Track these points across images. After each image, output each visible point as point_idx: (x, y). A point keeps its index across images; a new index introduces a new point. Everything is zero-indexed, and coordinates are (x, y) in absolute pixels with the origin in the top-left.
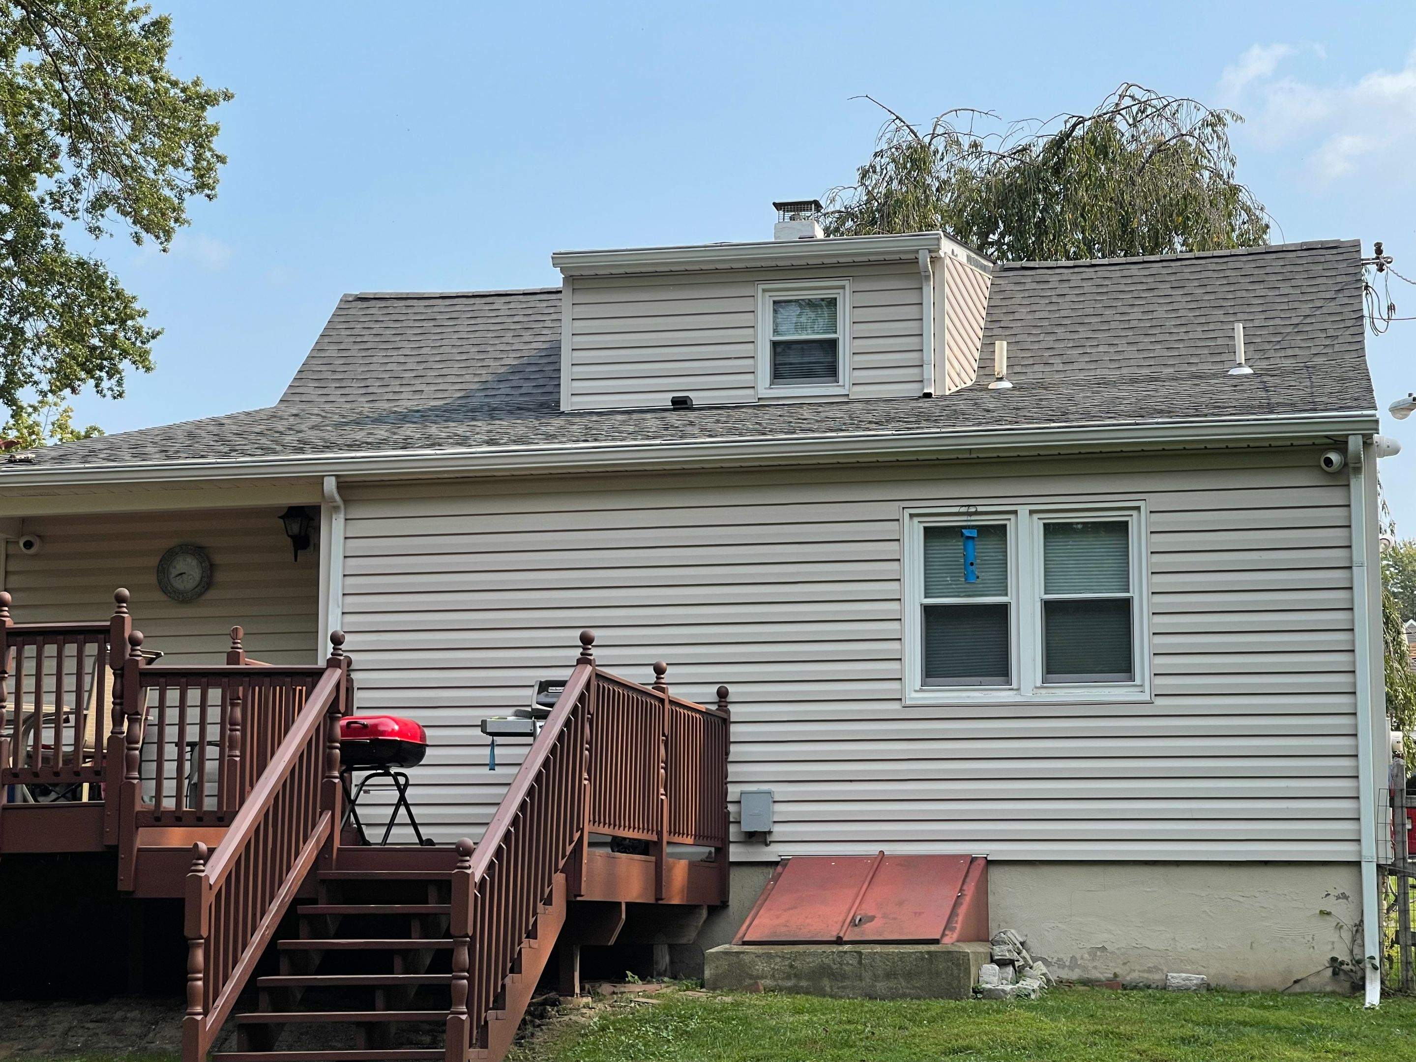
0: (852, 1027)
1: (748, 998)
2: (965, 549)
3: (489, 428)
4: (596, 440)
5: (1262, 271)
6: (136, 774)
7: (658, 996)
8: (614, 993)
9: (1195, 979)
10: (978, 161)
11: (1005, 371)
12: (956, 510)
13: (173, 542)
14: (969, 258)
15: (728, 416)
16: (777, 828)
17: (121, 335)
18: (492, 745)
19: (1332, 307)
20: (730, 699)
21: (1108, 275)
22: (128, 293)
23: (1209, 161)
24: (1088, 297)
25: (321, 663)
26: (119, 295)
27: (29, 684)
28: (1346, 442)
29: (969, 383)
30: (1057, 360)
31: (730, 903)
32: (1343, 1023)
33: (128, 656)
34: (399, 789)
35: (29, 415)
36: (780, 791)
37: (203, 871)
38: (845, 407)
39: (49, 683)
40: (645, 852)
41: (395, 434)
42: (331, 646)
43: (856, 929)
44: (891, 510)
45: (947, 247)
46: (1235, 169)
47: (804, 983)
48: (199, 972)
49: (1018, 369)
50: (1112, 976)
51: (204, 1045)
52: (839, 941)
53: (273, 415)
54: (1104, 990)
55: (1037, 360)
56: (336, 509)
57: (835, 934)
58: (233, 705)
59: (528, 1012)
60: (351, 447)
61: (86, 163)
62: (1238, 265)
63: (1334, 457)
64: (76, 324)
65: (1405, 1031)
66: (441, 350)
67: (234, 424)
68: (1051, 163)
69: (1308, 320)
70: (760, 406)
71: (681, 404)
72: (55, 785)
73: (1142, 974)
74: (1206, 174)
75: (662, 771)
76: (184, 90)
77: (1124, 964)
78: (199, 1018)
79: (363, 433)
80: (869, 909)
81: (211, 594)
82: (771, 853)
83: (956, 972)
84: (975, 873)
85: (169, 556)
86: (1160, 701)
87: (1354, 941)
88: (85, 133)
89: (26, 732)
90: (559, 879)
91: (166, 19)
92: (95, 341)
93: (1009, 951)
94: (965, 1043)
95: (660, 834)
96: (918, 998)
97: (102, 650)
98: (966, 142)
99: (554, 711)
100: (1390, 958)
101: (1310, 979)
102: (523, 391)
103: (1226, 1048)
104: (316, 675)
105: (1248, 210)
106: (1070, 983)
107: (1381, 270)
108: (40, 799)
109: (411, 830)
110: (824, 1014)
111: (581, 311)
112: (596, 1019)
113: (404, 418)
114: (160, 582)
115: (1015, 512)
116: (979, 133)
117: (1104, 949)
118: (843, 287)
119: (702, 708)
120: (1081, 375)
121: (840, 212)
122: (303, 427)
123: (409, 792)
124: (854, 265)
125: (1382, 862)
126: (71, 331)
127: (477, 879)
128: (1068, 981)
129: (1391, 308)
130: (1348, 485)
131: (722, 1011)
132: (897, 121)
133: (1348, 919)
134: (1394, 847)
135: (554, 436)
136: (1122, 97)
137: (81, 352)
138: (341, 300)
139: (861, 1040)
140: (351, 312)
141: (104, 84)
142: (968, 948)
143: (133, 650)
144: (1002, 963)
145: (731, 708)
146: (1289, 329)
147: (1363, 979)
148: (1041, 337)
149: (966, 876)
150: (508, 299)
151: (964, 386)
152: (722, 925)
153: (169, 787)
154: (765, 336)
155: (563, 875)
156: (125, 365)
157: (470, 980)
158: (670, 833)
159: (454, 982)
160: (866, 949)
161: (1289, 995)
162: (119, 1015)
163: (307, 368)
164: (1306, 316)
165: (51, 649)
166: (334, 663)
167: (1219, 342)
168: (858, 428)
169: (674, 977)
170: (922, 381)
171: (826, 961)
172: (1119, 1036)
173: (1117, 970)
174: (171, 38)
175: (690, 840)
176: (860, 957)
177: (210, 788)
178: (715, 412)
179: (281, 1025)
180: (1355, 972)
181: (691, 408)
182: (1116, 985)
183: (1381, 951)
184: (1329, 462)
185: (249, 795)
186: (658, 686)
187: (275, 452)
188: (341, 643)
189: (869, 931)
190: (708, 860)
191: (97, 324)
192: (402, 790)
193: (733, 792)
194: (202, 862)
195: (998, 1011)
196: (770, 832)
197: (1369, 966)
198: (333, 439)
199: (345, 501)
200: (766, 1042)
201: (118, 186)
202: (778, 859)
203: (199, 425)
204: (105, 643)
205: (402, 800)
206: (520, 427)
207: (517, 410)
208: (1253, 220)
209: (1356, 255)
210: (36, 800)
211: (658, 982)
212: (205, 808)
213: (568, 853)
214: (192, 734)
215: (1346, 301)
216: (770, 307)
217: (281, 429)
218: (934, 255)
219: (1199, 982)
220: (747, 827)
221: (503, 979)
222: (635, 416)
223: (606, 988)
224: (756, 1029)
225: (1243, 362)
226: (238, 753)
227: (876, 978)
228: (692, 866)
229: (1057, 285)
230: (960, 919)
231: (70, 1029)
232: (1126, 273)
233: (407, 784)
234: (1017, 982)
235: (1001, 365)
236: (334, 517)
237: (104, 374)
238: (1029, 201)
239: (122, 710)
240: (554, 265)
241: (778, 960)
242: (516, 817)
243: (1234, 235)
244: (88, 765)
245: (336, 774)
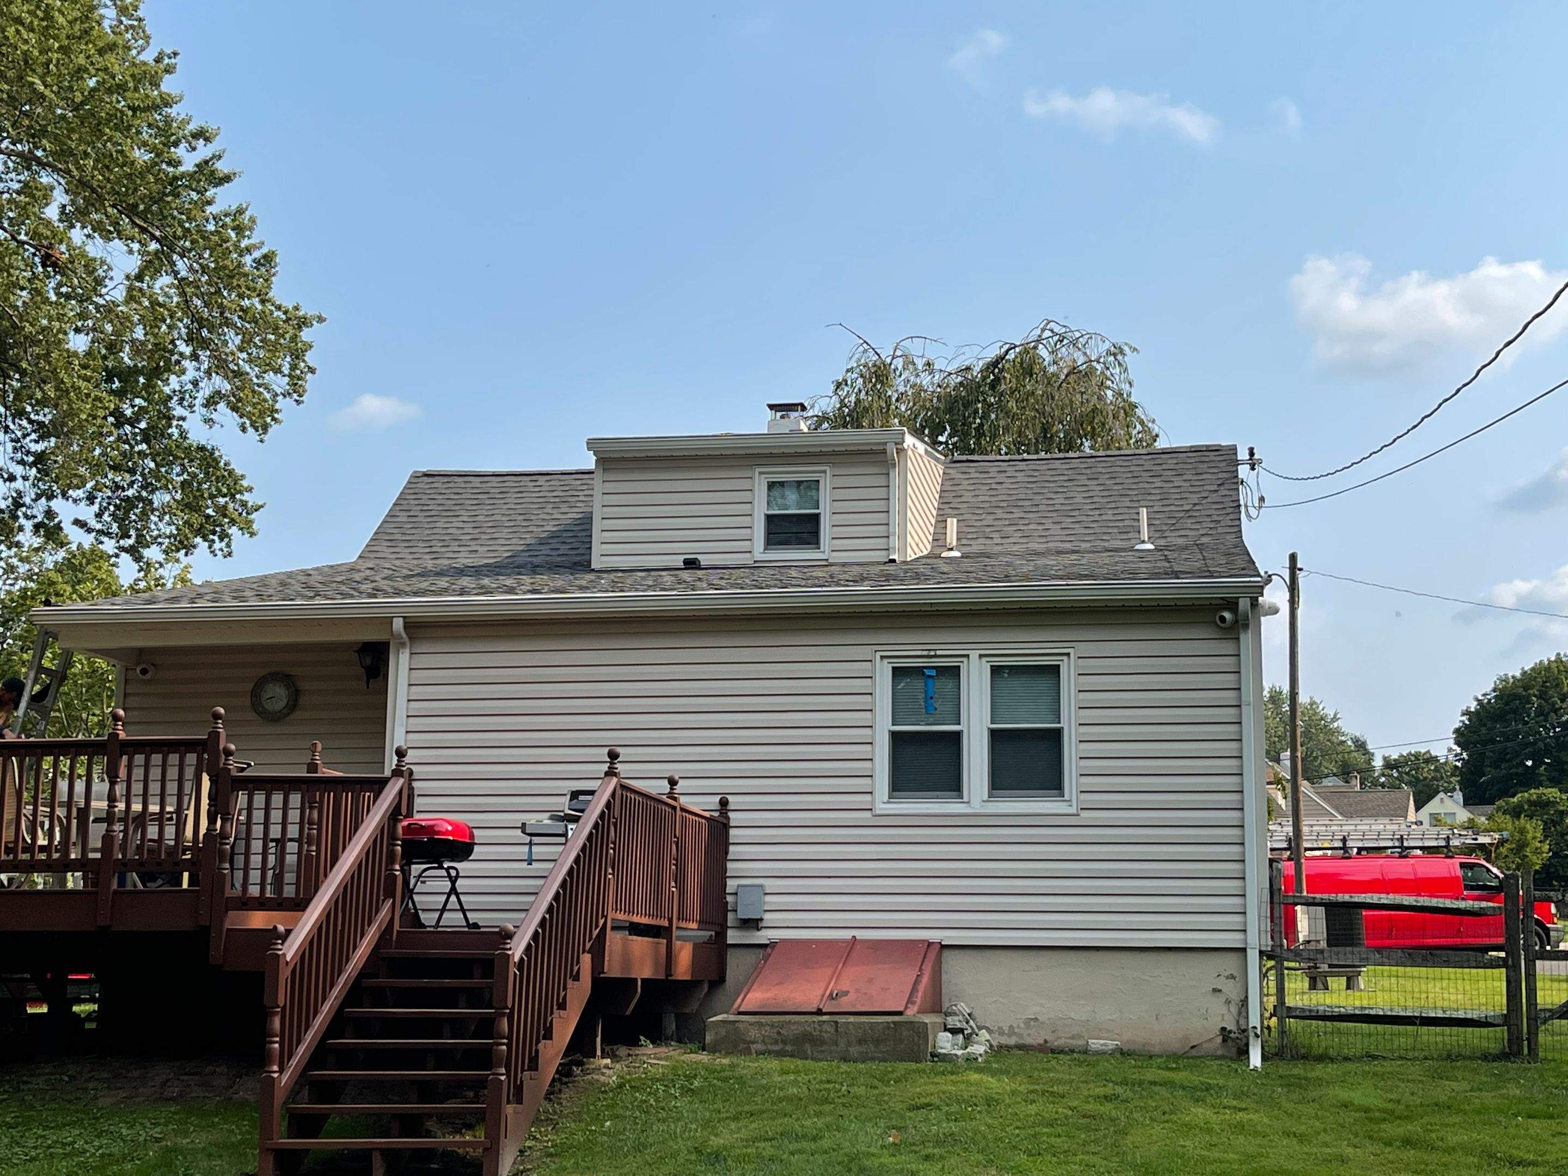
0: (831, 1086)
1: (741, 1061)
2: (926, 685)
3: (532, 581)
4: (622, 591)
5: (1159, 468)
6: (227, 866)
7: (666, 1059)
8: (629, 1055)
9: (1111, 1044)
10: (930, 377)
11: (954, 543)
12: (919, 653)
13: (263, 672)
14: (926, 451)
15: (731, 574)
16: (767, 916)
17: (231, 506)
18: (530, 844)
19: (1214, 497)
20: (729, 808)
21: (1037, 468)
22: (239, 472)
23: (1113, 383)
24: (1021, 485)
25: (387, 773)
26: (231, 473)
27: (137, 788)
28: (1237, 604)
29: (925, 552)
30: (996, 535)
31: (727, 978)
32: (1234, 1083)
33: (221, 765)
34: (451, 880)
35: (156, 569)
36: (770, 884)
37: (281, 950)
38: (826, 569)
39: (155, 788)
40: (657, 935)
41: (453, 584)
42: (395, 758)
43: (833, 1002)
44: (866, 652)
45: (910, 440)
46: (1133, 390)
47: (789, 1048)
48: (276, 1036)
49: (964, 542)
50: (1042, 1042)
51: (279, 1097)
52: (819, 1012)
53: (353, 569)
54: (1037, 1054)
55: (981, 535)
56: (403, 645)
57: (815, 1006)
58: (311, 808)
59: (557, 1072)
60: (415, 594)
61: (205, 366)
62: (1140, 462)
63: (1227, 615)
64: (195, 497)
65: (1285, 1090)
66: (493, 518)
67: (319, 574)
68: (988, 381)
69: (1197, 508)
70: (756, 567)
71: (691, 564)
72: (161, 873)
73: (1067, 1041)
74: (1109, 393)
75: (673, 867)
76: (285, 313)
77: (1053, 1032)
78: (276, 1075)
79: (426, 584)
80: (844, 985)
81: (294, 716)
82: (762, 937)
83: (916, 1038)
84: (932, 955)
85: (261, 683)
86: (1084, 814)
87: (1240, 1014)
88: (204, 344)
89: (135, 830)
90: (586, 959)
91: (273, 252)
92: (210, 511)
93: (960, 1021)
94: (927, 1101)
95: (670, 920)
96: (885, 1061)
97: (200, 760)
98: (920, 363)
99: (585, 816)
100: (1269, 1028)
101: (1205, 1046)
102: (560, 552)
103: (1142, 1104)
104: (383, 782)
105: (1142, 423)
106: (1008, 1048)
107: (1253, 469)
108: (148, 885)
109: (461, 915)
110: (806, 1075)
111: (610, 487)
112: (614, 1078)
113: (461, 572)
114: (253, 703)
115: (968, 656)
116: (930, 356)
117: (1036, 1019)
118: (825, 472)
119: (707, 814)
120: (1016, 548)
121: (817, 416)
122: (377, 578)
123: (459, 882)
124: (834, 453)
125: (1263, 949)
126: (190, 503)
127: (516, 959)
128: (1006, 1046)
129: (1262, 499)
130: (1238, 639)
131: (721, 1071)
132: (865, 345)
133: (1235, 996)
134: (1272, 938)
135: (588, 588)
136: (1043, 330)
137: (196, 520)
138: (411, 476)
139: (839, 1097)
140: (419, 485)
141: (221, 306)
142: (928, 1019)
143: (226, 760)
144: (954, 1031)
145: (731, 814)
146: (1182, 515)
147: (1247, 1045)
148: (983, 517)
149: (924, 957)
150: (549, 477)
151: (921, 554)
152: (720, 997)
153: (255, 876)
154: (761, 510)
155: (589, 955)
156: (233, 531)
157: (509, 1046)
158: (679, 919)
159: (495, 1047)
160: (842, 1019)
161: (1188, 1058)
162: (209, 1069)
163: (382, 530)
164: (1195, 505)
165: (156, 759)
166: (397, 773)
167: (1126, 523)
168: (838, 585)
169: (680, 1041)
170: (887, 549)
171: (808, 1029)
172: (1052, 1094)
173: (1047, 1038)
174: (277, 269)
175: (695, 926)
176: (837, 1027)
177: (289, 877)
178: (719, 571)
179: (345, 1081)
180: (1241, 1040)
181: (699, 568)
182: (1048, 1050)
183: (1262, 1023)
184: (1223, 619)
185: (323, 882)
186: (671, 795)
187: (352, 597)
188: (404, 756)
189: (845, 1004)
190: (709, 941)
191: (212, 497)
192: (453, 881)
193: (731, 885)
194: (280, 941)
195: (952, 1073)
196: (761, 920)
197: (1252, 1034)
198: (401, 588)
199: (411, 638)
200: (758, 1099)
201: (229, 387)
202: (768, 942)
203: (290, 575)
204: (203, 753)
205: (453, 890)
206: (559, 582)
207: (554, 568)
208: (1146, 430)
209: (1234, 457)
210: (144, 886)
211: (666, 1045)
212: (285, 895)
213: (594, 936)
214: (275, 832)
215: (1227, 493)
216: (765, 487)
217: (358, 579)
218: (899, 447)
219: (1114, 1047)
220: (742, 914)
221: (537, 1045)
222: (653, 573)
223: (622, 1051)
224: (750, 1087)
225: (1146, 539)
226: (314, 848)
227: (849, 1043)
228: (697, 947)
229: (996, 475)
230: (920, 994)
231: (167, 1081)
232: (1050, 466)
233: (457, 876)
234: (966, 1048)
235: (952, 538)
236: (401, 651)
237: (216, 538)
238: (971, 410)
239: (215, 810)
240: (589, 449)
241: (768, 1028)
242: (551, 905)
243: (1132, 441)
244: (189, 857)
245: (397, 867)
